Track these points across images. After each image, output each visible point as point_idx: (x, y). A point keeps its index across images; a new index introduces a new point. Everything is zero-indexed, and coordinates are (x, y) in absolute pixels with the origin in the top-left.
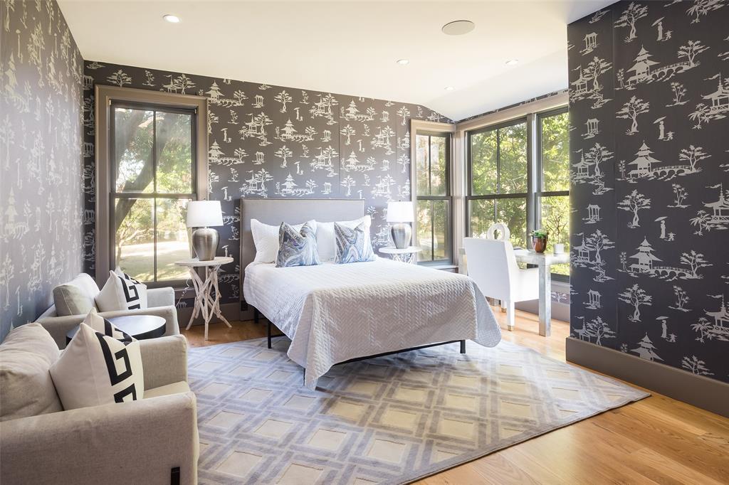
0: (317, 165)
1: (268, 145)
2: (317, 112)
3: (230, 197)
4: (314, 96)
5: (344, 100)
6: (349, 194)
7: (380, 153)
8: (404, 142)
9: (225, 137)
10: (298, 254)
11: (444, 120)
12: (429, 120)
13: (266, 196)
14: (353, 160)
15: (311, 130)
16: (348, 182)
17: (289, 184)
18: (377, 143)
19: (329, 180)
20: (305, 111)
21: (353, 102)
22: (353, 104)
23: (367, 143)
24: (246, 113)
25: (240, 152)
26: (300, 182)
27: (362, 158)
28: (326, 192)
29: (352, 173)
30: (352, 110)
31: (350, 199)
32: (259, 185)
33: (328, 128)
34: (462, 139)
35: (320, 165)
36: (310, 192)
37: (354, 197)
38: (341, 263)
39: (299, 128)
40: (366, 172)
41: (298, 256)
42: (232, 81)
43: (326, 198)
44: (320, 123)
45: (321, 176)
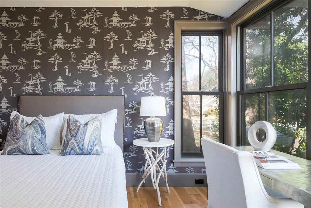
0: (83, 68)
1: (43, 54)
2: (83, 24)
3: (15, 95)
4: (81, 11)
5: (108, 12)
6: (112, 90)
7: (142, 55)
8: (168, 43)
9: (12, 50)
10: (16, 144)
11: (214, 18)
12: (195, 19)
13: (41, 93)
14: (115, 63)
15: (78, 39)
16: (111, 81)
17: (60, 84)
18: (139, 46)
19: (94, 79)
20: (73, 25)
21: (116, 12)
22: (116, 14)
23: (129, 46)
24: (26, 31)
25: (22, 61)
26: (68, 82)
27: (124, 60)
28: (91, 90)
29: (115, 73)
30: (115, 19)
31: (113, 95)
32: (36, 85)
33: (93, 36)
34: (234, 34)
35: (86, 68)
36: (77, 90)
37: (117, 93)
38: (63, 154)
39: (68, 39)
40: (128, 72)
41: (16, 146)
42: (17, 8)
43: (91, 94)
44: (86, 33)
45: (87, 76)
